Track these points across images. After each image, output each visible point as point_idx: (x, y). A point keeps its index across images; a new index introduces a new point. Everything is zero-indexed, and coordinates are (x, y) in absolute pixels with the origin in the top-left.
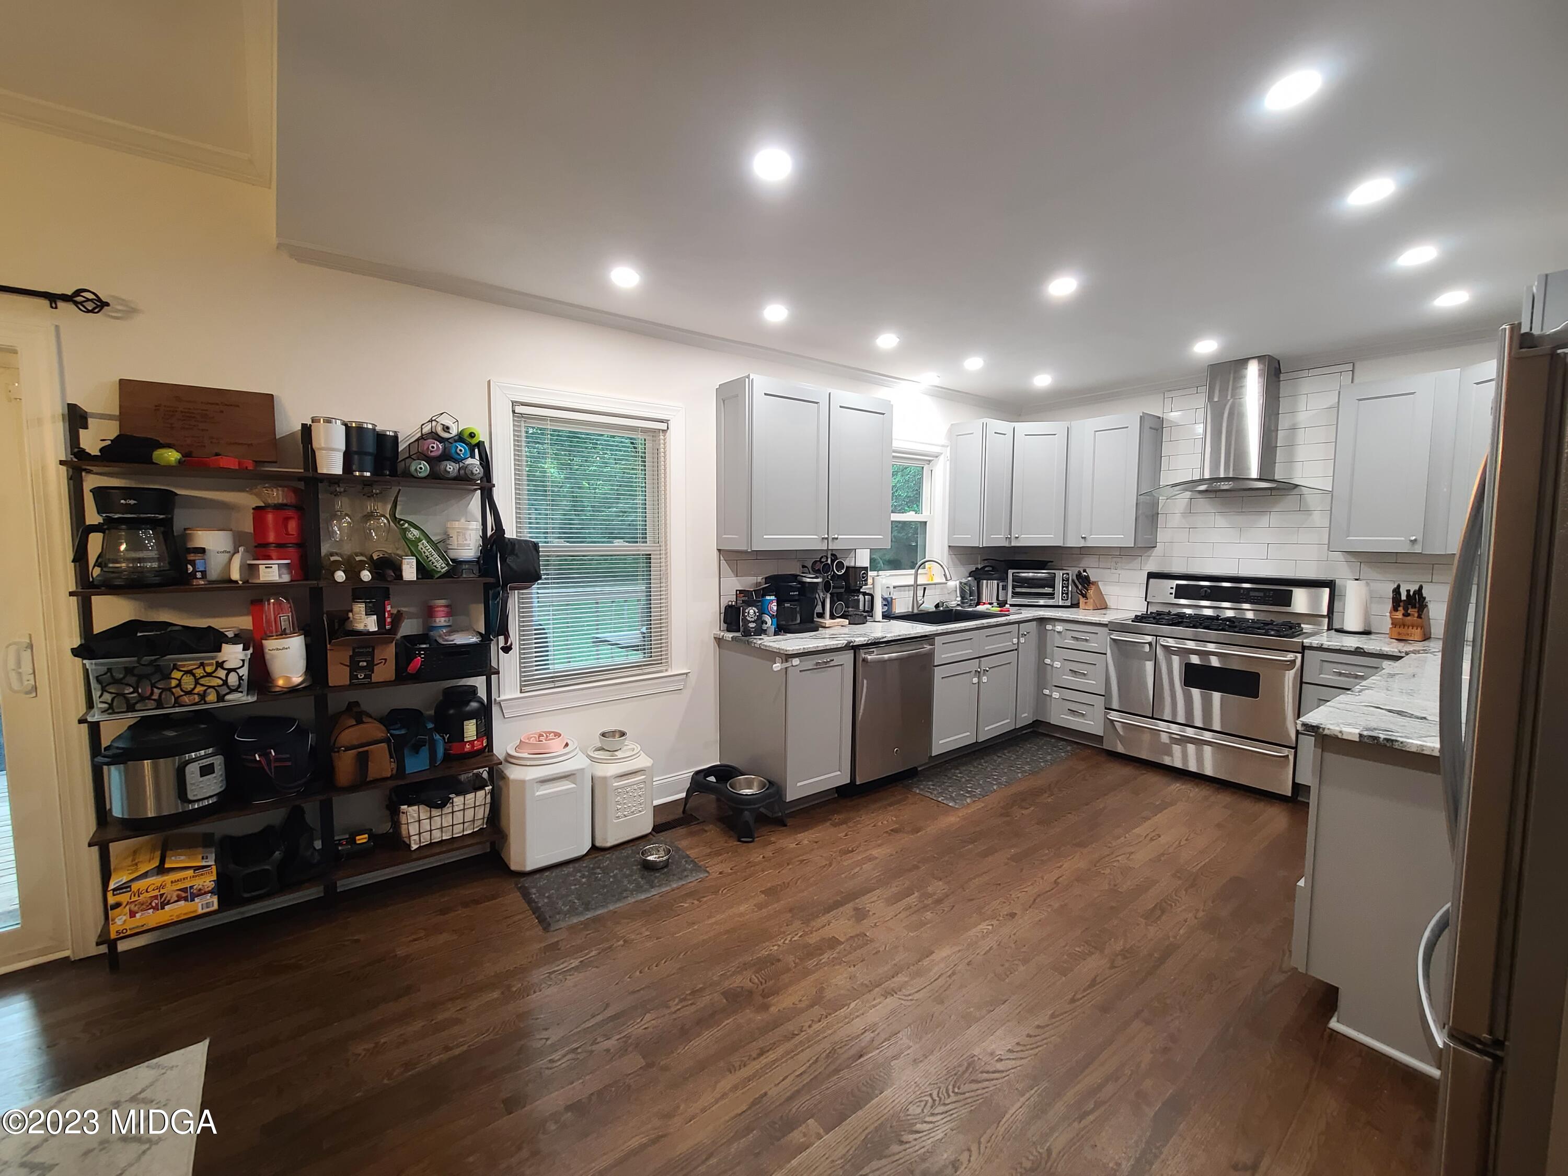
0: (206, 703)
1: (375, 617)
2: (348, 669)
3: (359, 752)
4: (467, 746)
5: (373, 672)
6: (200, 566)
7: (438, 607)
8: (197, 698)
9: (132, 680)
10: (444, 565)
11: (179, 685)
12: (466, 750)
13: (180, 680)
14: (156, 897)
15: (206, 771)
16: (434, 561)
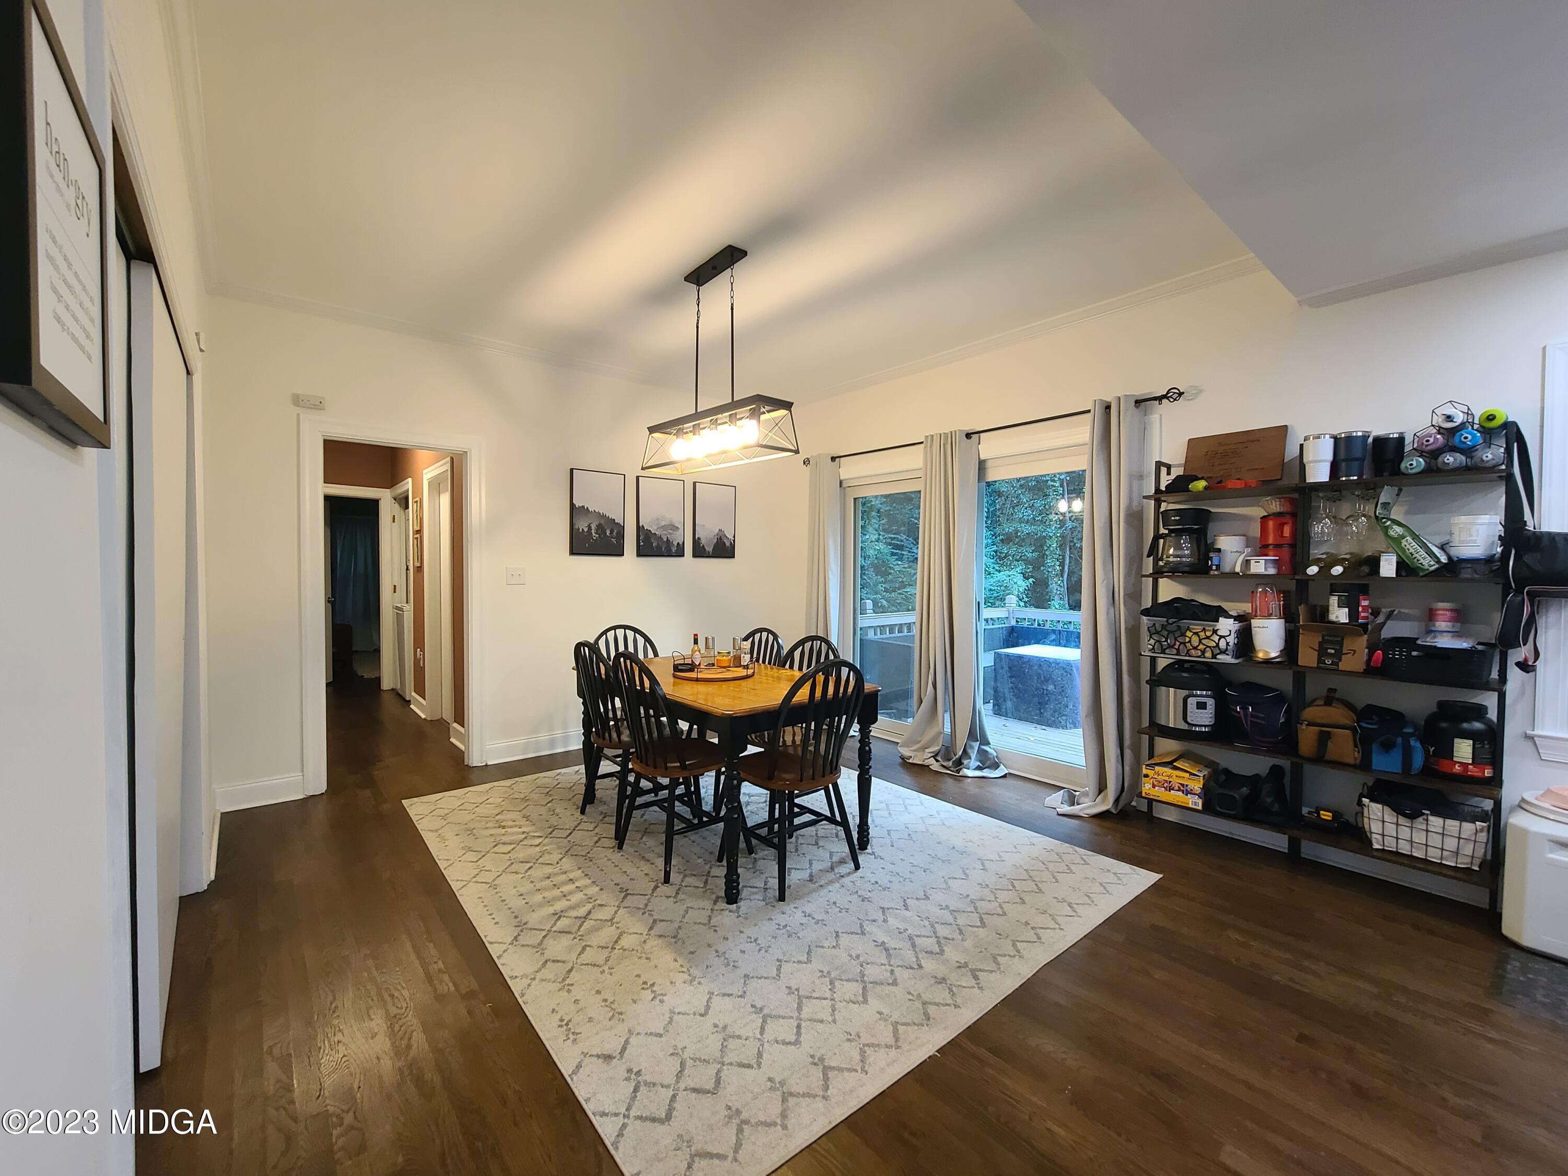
0: (1204, 657)
1: (1347, 610)
2: (1316, 653)
3: (1321, 731)
4: (1457, 767)
5: (1340, 660)
6: (1215, 561)
7: (1439, 610)
8: (1200, 653)
9: (1165, 633)
10: (1432, 563)
11: (1190, 641)
12: (1454, 771)
13: (1190, 638)
14: (1166, 781)
15: (1201, 706)
16: (1420, 558)
